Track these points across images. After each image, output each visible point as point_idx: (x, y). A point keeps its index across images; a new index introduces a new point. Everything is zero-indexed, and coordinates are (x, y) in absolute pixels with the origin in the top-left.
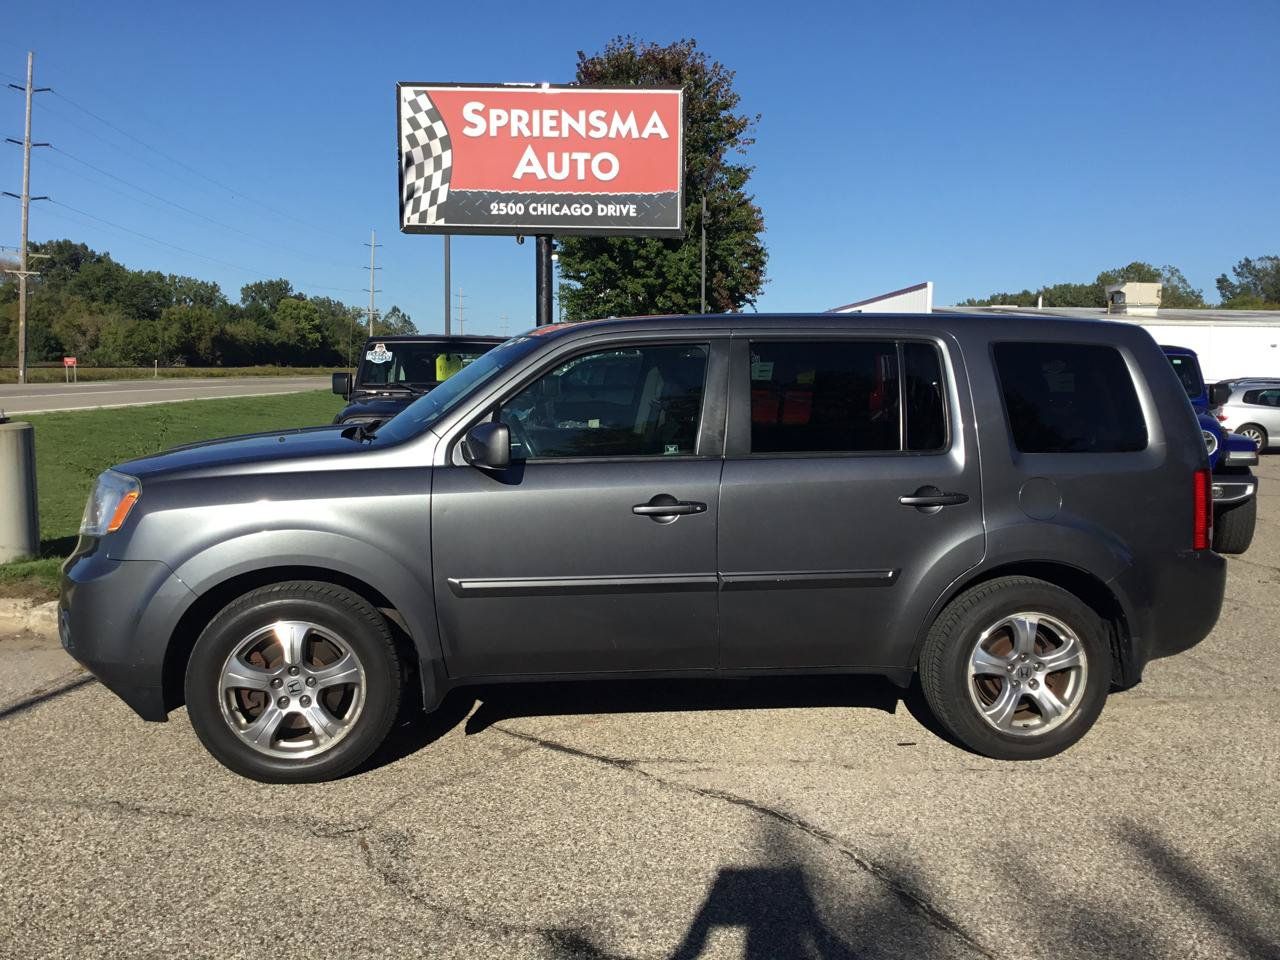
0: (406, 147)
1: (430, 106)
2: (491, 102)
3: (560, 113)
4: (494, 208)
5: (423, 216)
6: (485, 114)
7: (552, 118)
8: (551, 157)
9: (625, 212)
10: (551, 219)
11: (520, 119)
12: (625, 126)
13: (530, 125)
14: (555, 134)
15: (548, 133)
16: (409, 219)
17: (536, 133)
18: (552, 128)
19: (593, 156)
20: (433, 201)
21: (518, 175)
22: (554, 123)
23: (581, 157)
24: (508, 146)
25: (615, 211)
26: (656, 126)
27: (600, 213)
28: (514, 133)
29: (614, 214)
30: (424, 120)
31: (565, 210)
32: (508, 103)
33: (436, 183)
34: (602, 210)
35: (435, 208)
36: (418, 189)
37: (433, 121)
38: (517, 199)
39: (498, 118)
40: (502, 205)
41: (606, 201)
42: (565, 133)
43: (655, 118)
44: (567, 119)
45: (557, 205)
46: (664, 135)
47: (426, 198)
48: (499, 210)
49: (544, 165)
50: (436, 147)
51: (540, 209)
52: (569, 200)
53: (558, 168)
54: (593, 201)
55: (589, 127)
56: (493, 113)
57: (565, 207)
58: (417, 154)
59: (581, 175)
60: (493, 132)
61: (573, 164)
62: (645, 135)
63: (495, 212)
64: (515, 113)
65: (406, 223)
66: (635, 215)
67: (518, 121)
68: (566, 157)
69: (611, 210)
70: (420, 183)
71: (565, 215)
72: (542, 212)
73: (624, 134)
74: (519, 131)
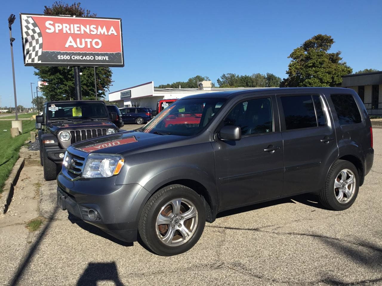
0: (25, 36)
1: (33, 22)
2: (55, 21)
3: (80, 26)
4: (59, 57)
5: (33, 60)
6: (53, 25)
7: (77, 27)
8: (78, 40)
9: (104, 59)
10: (80, 61)
11: (66, 27)
12: (103, 31)
13: (70, 29)
14: (79, 32)
15: (76, 32)
16: (28, 61)
17: (72, 32)
18: (78, 31)
19: (92, 40)
20: (36, 55)
21: (67, 46)
22: (78, 29)
23: (89, 40)
24: (63, 36)
25: (101, 58)
26: (113, 31)
27: (96, 59)
28: (65, 32)
29: (101, 59)
30: (31, 27)
31: (84, 58)
32: (62, 22)
33: (37, 48)
34: (97, 58)
35: (37, 57)
36: (31, 50)
37: (35, 27)
38: (67, 54)
39: (58, 27)
40: (62, 56)
41: (98, 55)
42: (83, 32)
43: (112, 28)
44: (83, 28)
45: (82, 56)
46: (116, 34)
47: (33, 54)
48: (61, 58)
49: (76, 43)
50: (36, 36)
51: (75, 58)
52: (86, 55)
53: (81, 44)
54: (94, 55)
55: (91, 31)
56: (57, 25)
57: (84, 57)
58: (29, 38)
59: (89, 46)
60: (57, 31)
61: (86, 42)
62: (110, 34)
63: (59, 58)
64: (64, 25)
65: (26, 62)
66: (108, 60)
67: (66, 28)
68: (83, 40)
69: (100, 58)
70: (31, 48)
71: (84, 59)
72: (76, 58)
73: (102, 33)
74: (66, 31)
